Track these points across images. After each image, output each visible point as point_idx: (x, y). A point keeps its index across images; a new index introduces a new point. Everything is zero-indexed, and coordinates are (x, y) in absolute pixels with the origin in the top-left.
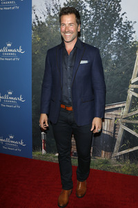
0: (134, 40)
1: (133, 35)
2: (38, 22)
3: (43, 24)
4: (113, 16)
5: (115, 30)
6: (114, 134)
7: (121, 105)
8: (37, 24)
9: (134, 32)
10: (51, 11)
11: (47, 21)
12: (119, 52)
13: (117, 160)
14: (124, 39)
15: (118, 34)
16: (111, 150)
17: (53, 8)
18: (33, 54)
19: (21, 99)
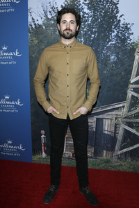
0: (132, 41)
1: (131, 37)
2: (35, 24)
3: (40, 26)
4: (111, 18)
5: (114, 32)
6: (115, 133)
7: (121, 105)
8: (34, 26)
9: (132, 34)
10: (48, 13)
11: (44, 24)
12: (118, 53)
13: (119, 158)
14: (123, 40)
15: (117, 36)
16: (113, 149)
17: (51, 10)
18: (30, 57)
19: (19, 103)
